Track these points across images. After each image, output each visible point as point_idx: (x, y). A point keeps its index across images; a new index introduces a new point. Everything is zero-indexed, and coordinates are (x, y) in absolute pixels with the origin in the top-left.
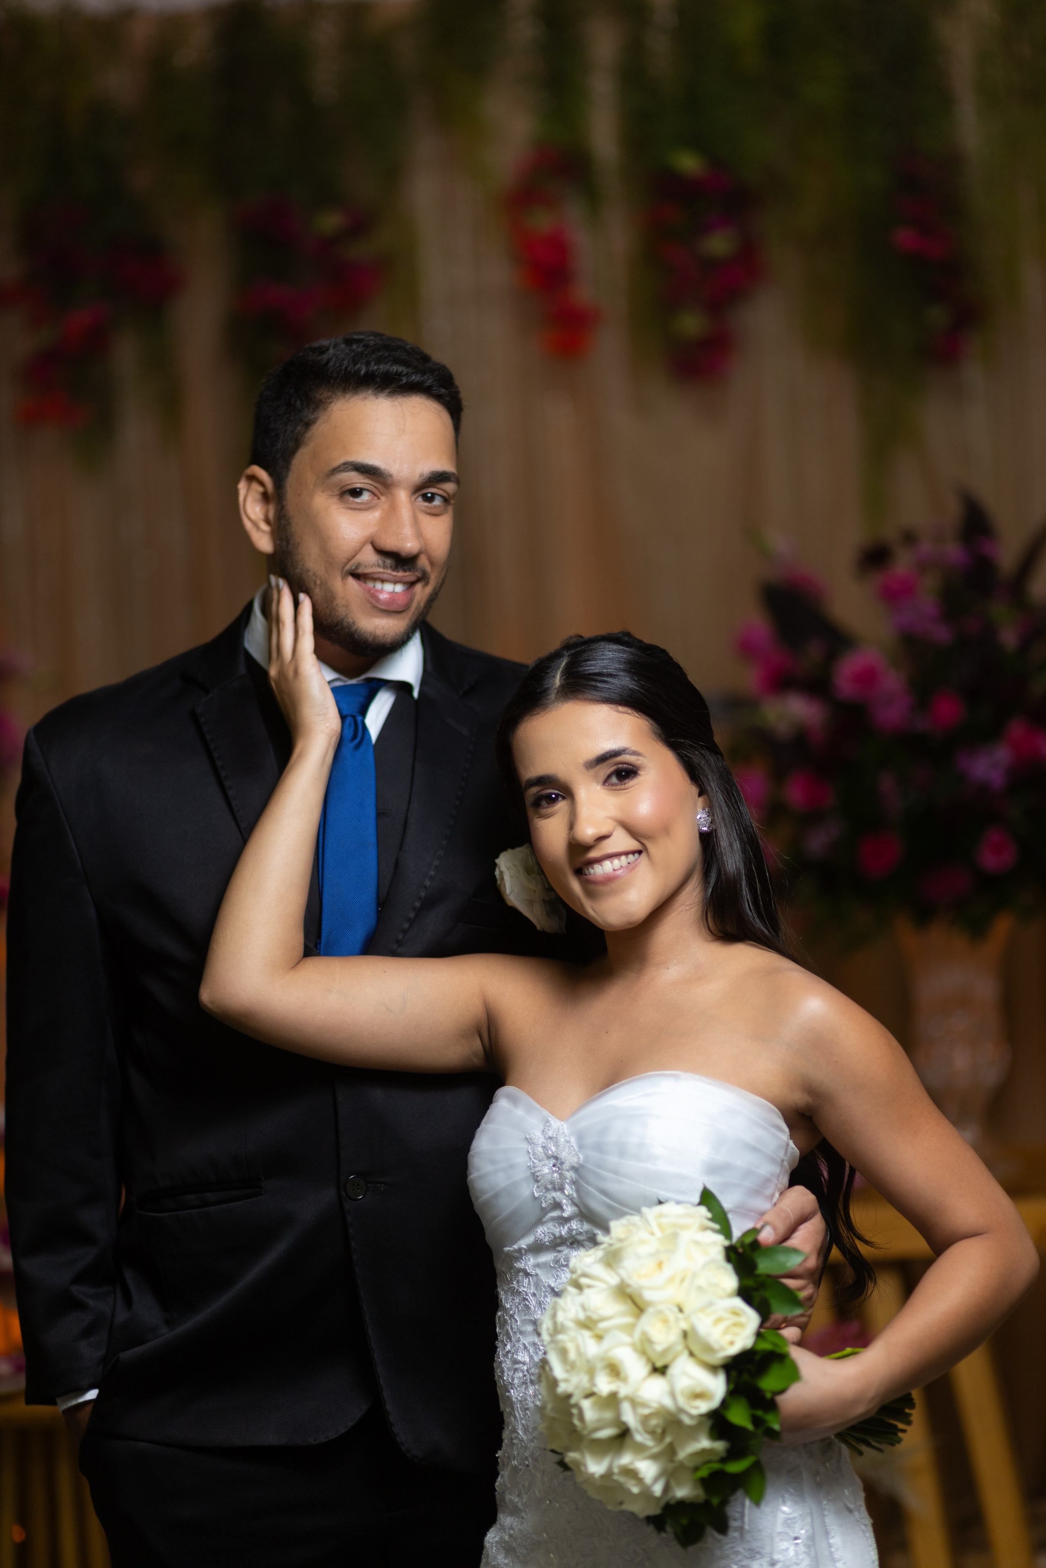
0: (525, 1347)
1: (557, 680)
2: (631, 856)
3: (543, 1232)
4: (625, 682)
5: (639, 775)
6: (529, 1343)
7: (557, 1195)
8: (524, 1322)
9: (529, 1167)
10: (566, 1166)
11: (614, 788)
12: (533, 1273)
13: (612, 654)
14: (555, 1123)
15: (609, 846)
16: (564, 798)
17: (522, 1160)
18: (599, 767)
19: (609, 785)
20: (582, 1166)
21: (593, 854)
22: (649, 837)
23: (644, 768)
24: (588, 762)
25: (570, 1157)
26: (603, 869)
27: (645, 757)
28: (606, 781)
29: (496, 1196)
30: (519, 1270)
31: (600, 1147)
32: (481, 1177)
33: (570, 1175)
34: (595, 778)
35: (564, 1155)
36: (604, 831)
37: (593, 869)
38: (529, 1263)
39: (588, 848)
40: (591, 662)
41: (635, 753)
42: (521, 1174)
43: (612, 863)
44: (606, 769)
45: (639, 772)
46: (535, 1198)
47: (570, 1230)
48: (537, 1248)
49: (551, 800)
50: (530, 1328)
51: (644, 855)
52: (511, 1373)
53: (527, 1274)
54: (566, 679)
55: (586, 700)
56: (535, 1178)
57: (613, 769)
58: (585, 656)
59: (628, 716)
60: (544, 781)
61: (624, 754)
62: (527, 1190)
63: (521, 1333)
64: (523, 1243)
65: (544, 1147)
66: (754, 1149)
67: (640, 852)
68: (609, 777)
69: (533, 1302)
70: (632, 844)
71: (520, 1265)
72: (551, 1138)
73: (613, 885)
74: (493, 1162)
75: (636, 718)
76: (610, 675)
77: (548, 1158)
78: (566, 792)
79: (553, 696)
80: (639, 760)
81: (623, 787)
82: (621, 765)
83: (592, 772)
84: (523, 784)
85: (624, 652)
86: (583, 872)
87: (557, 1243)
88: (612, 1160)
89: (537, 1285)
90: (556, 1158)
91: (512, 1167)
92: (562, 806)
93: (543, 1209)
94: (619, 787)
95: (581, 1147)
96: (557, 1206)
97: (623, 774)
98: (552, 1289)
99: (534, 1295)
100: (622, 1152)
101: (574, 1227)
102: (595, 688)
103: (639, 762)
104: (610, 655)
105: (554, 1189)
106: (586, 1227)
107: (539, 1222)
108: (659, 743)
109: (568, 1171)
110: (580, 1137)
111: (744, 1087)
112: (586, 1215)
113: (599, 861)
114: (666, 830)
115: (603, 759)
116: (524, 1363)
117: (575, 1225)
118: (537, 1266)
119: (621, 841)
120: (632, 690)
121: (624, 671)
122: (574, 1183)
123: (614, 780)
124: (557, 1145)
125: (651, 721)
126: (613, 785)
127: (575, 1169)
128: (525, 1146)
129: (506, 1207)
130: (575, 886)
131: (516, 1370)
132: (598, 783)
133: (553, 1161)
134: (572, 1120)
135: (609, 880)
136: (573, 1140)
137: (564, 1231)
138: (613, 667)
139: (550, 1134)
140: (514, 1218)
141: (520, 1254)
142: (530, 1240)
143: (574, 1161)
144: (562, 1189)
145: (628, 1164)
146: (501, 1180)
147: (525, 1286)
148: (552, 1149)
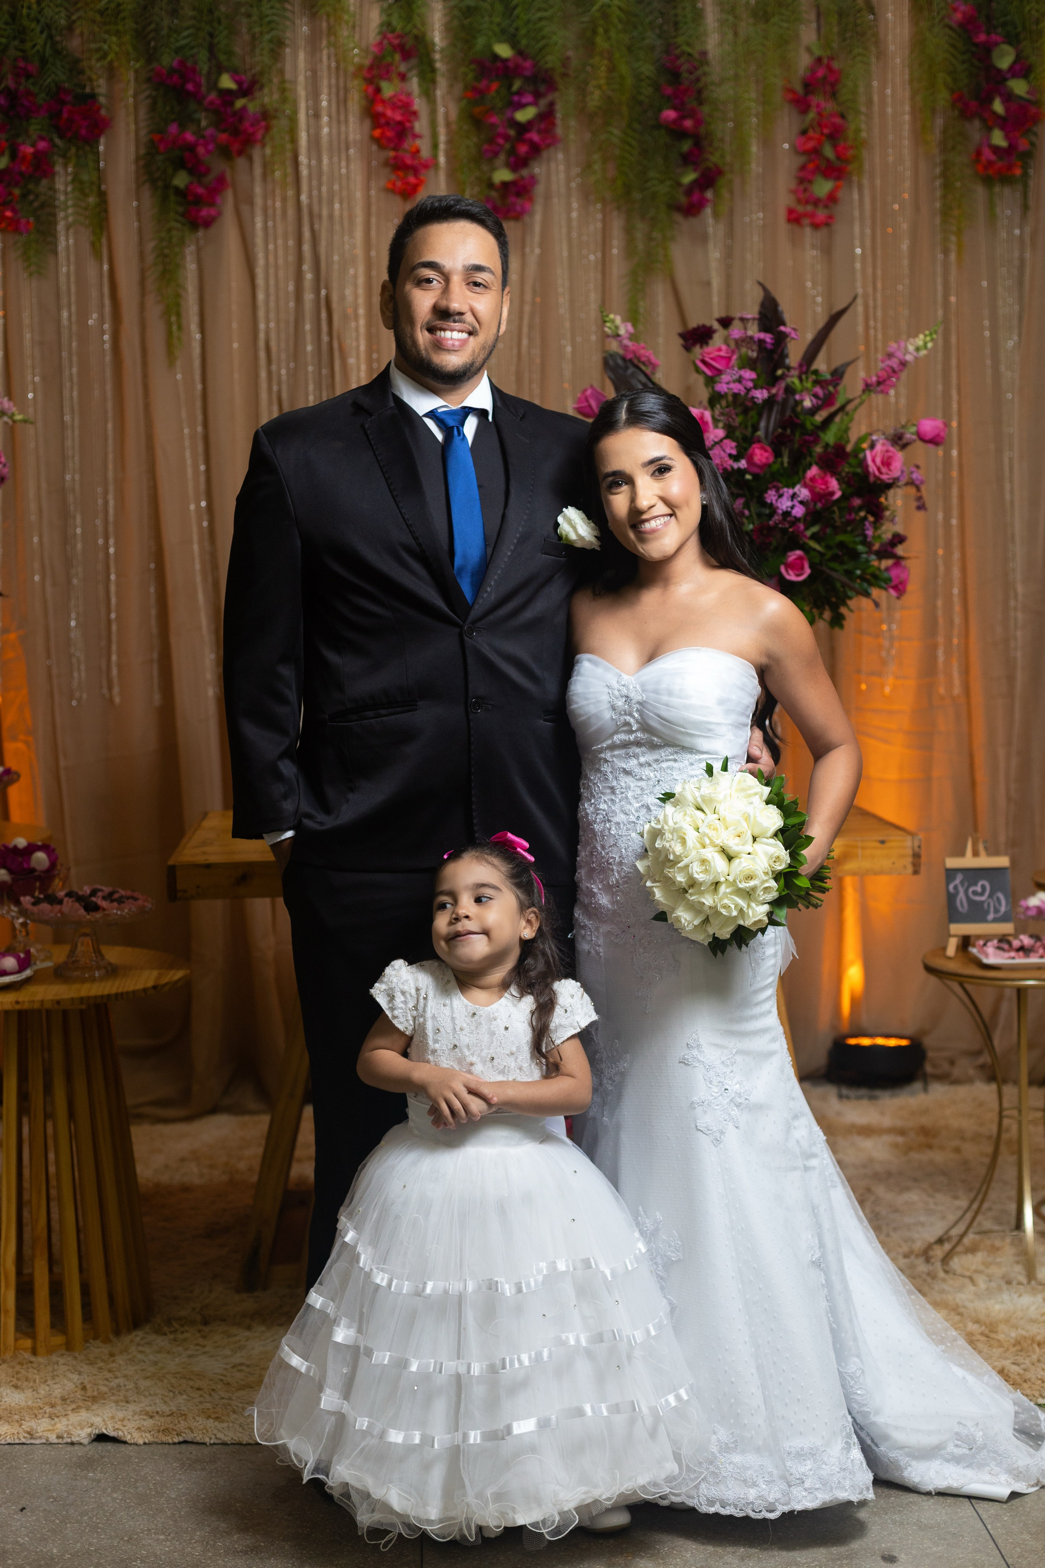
0: (605, 801)
1: (623, 415)
2: (666, 518)
3: (619, 738)
4: (662, 417)
5: (672, 471)
6: (607, 799)
7: (628, 718)
8: (604, 787)
9: (610, 702)
10: (633, 702)
11: (657, 478)
12: (611, 760)
13: (654, 400)
14: (626, 677)
15: (655, 512)
16: (628, 483)
17: (605, 698)
18: (649, 466)
19: (654, 477)
20: (645, 702)
21: (645, 517)
22: (677, 507)
23: (674, 467)
24: (643, 463)
25: (636, 697)
26: (649, 526)
27: (675, 461)
28: (653, 474)
29: (589, 718)
30: (601, 759)
31: (656, 691)
32: (580, 707)
33: (636, 707)
34: (647, 472)
35: (632, 695)
36: (652, 503)
37: (644, 525)
38: (608, 755)
39: (642, 513)
40: (643, 405)
41: (670, 459)
42: (604, 706)
43: (655, 522)
44: (652, 468)
45: (672, 469)
46: (613, 719)
47: (636, 737)
48: (613, 747)
49: (620, 485)
50: (608, 791)
51: (673, 517)
52: (594, 816)
53: (606, 761)
54: (628, 415)
55: (642, 428)
56: (613, 708)
57: (657, 468)
58: (641, 402)
59: (666, 439)
60: (615, 474)
61: (664, 459)
62: (608, 715)
63: (602, 793)
64: (605, 745)
65: (619, 690)
66: (741, 689)
67: (671, 515)
68: (654, 472)
69: (610, 777)
70: (666, 510)
71: (603, 755)
72: (624, 686)
73: (656, 535)
74: (587, 699)
75: (670, 440)
76: (655, 413)
77: (622, 697)
78: (629, 480)
79: (621, 424)
80: (672, 463)
81: (662, 478)
82: (662, 466)
83: (646, 469)
84: (601, 476)
85: (661, 399)
86: (637, 527)
87: (625, 745)
88: (664, 698)
89: (613, 768)
90: (627, 697)
91: (598, 702)
92: (625, 488)
93: (618, 725)
94: (660, 478)
95: (643, 691)
96: (627, 724)
97: (663, 471)
99: (611, 772)
100: (670, 693)
101: (639, 736)
102: (647, 421)
105: (625, 714)
106: (646, 736)
107: (616, 732)
108: (682, 453)
109: (635, 704)
110: (642, 685)
111: (739, 655)
112: (646, 729)
113: (647, 520)
114: (686, 503)
115: (652, 462)
116: (604, 810)
117: (639, 734)
118: (614, 756)
119: (661, 509)
121: (661, 410)
122: (638, 710)
123: (657, 473)
124: (628, 689)
127: (639, 703)
128: (607, 690)
130: (632, 535)
131: (597, 814)
132: (649, 475)
133: (624, 699)
134: (636, 675)
135: (653, 531)
136: (638, 686)
137: (632, 737)
138: (655, 408)
139: (623, 683)
140: (600, 731)
141: (601, 751)
142: (609, 742)
143: (639, 698)
144: (631, 715)
145: (674, 701)
146: (592, 709)
147: (605, 768)
148: (624, 691)
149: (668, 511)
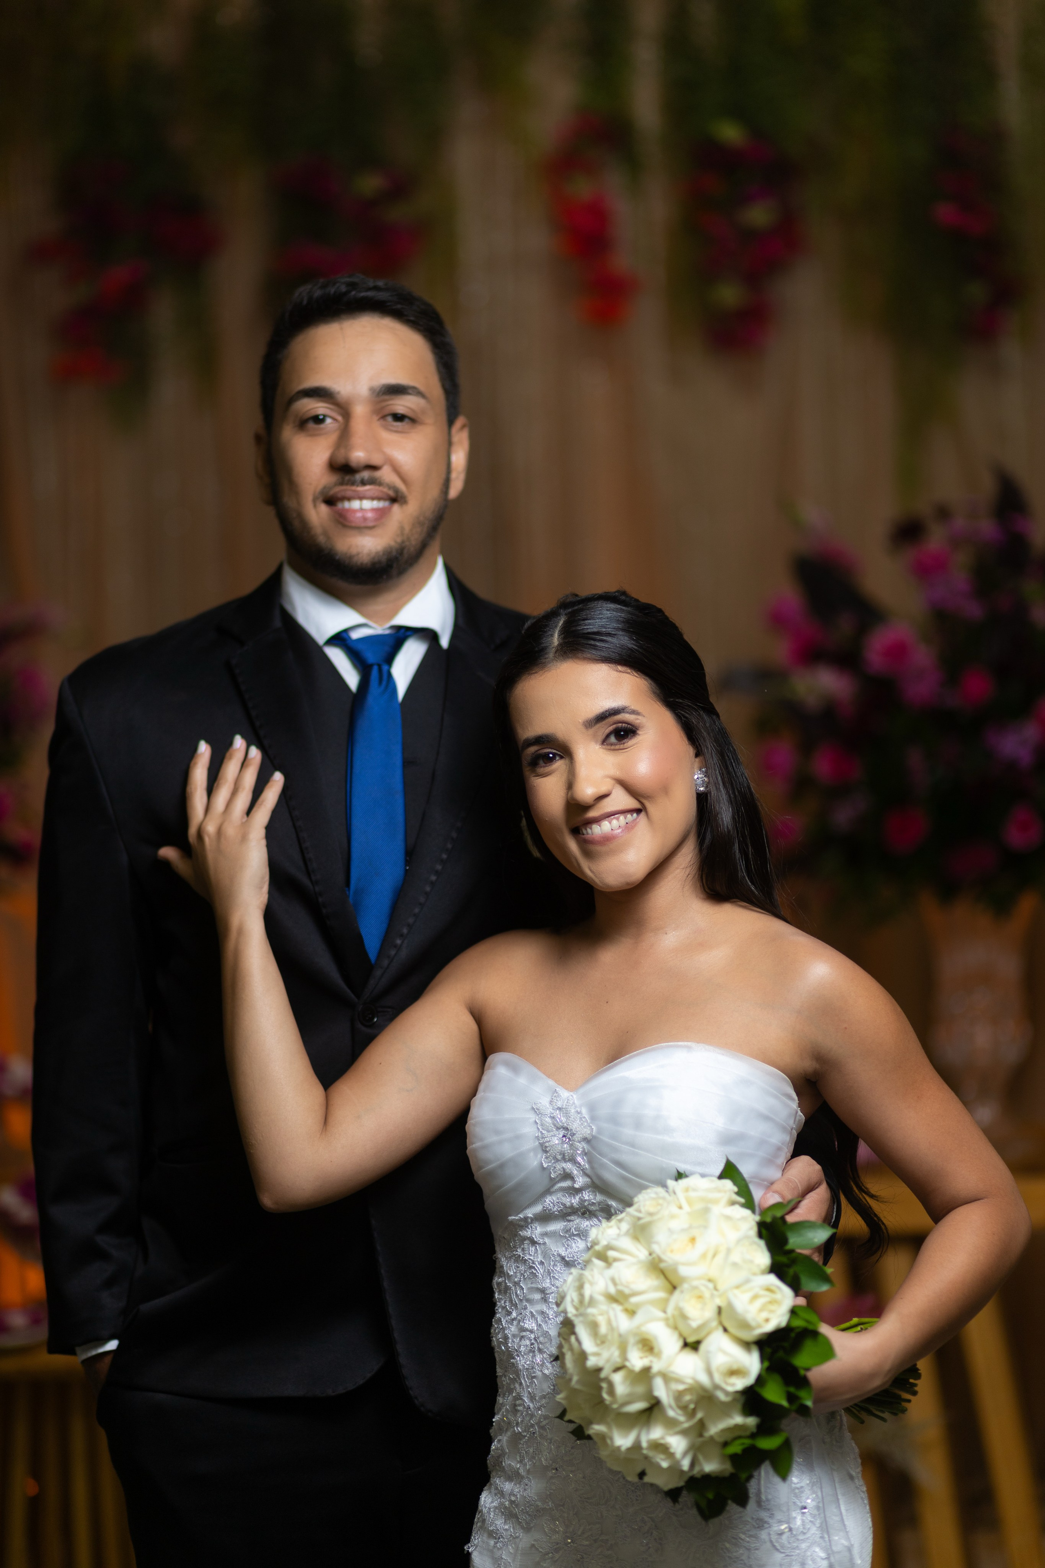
0: (532, 1315)
1: (556, 639)
2: (629, 816)
3: (551, 1202)
4: (623, 641)
5: (639, 735)
6: (537, 1311)
7: (568, 1166)
8: (531, 1290)
9: (537, 1138)
10: (576, 1138)
11: (613, 747)
12: (541, 1241)
13: (610, 614)
14: (564, 1094)
15: (608, 805)
16: (561, 757)
17: (529, 1130)
18: (598, 725)
19: (607, 745)
20: (594, 1137)
21: (592, 814)
22: (648, 797)
23: (643, 727)
24: (587, 721)
25: (581, 1129)
26: (601, 829)
27: (644, 716)
28: (605, 741)
29: (502, 1166)
30: (525, 1238)
31: (614, 1120)
32: (485, 1147)
33: (581, 1146)
34: (594, 737)
35: (575, 1126)
36: (603, 790)
37: (591, 829)
38: (536, 1231)
39: (586, 808)
40: (589, 621)
41: (633, 712)
42: (530, 1144)
43: (610, 823)
44: (605, 728)
45: (638, 732)
46: (544, 1169)
47: (582, 1201)
48: (545, 1217)
49: (548, 760)
50: (537, 1296)
51: (643, 814)
52: (517, 1340)
53: (533, 1242)
54: (564, 638)
55: (585, 659)
56: (544, 1149)
57: (611, 728)
58: (583, 614)
59: (628, 675)
60: (542, 740)
61: (624, 712)
62: (535, 1160)
63: (528, 1300)
64: (530, 1213)
65: (553, 1118)
66: (766, 1118)
67: (638, 811)
68: (608, 736)
69: (540, 1270)
70: (629, 802)
71: (527, 1233)
72: (560, 1109)
73: (612, 845)
74: (497, 1132)
75: (635, 677)
76: (609, 634)
77: (558, 1128)
78: (565, 752)
79: (551, 655)
80: (638, 719)
81: (622, 746)
82: (620, 724)
83: (591, 731)
84: (520, 744)
85: (622, 611)
86: (581, 832)
87: (567, 1213)
88: (628, 1132)
89: (545, 1254)
90: (566, 1129)
91: (518, 1137)
92: (559, 765)
93: (551, 1179)
94: (617, 747)
95: (593, 1118)
96: (567, 1176)
97: (622, 733)
98: (563, 1258)
99: (542, 1263)
100: (638, 1123)
101: (586, 1198)
102: (594, 647)
103: (638, 721)
104: (608, 614)
105: (564, 1159)
106: (599, 1197)
107: (548, 1192)
108: (658, 703)
109: (579, 1142)
110: (592, 1108)
111: (757, 1057)
112: (598, 1185)
113: (597, 820)
114: (665, 789)
115: (602, 717)
116: (531, 1331)
117: (587, 1195)
118: (546, 1234)
119: (620, 800)
120: (631, 649)
121: (623, 630)
122: (585, 1153)
123: (613, 739)
124: (567, 1116)
125: (650, 681)
126: (612, 744)
127: (586, 1140)
128: (532, 1117)
129: (512, 1177)
130: (573, 845)
131: (522, 1337)
132: (596, 742)
133: (562, 1133)
134: (581, 1091)
135: (607, 839)
136: (584, 1111)
137: (575, 1201)
138: (611, 627)
139: (559, 1104)
140: (521, 1187)
141: (526, 1223)
142: (538, 1209)
143: (586, 1132)
144: (573, 1160)
145: (645, 1137)
146: (506, 1151)
147: (533, 1254)
148: (562, 1119)
149: (632, 803)
